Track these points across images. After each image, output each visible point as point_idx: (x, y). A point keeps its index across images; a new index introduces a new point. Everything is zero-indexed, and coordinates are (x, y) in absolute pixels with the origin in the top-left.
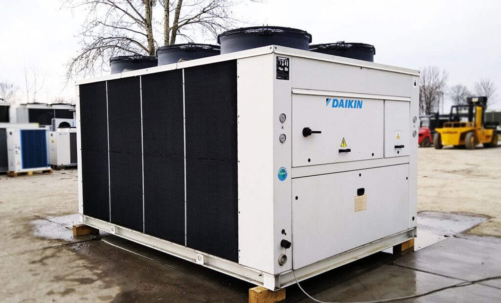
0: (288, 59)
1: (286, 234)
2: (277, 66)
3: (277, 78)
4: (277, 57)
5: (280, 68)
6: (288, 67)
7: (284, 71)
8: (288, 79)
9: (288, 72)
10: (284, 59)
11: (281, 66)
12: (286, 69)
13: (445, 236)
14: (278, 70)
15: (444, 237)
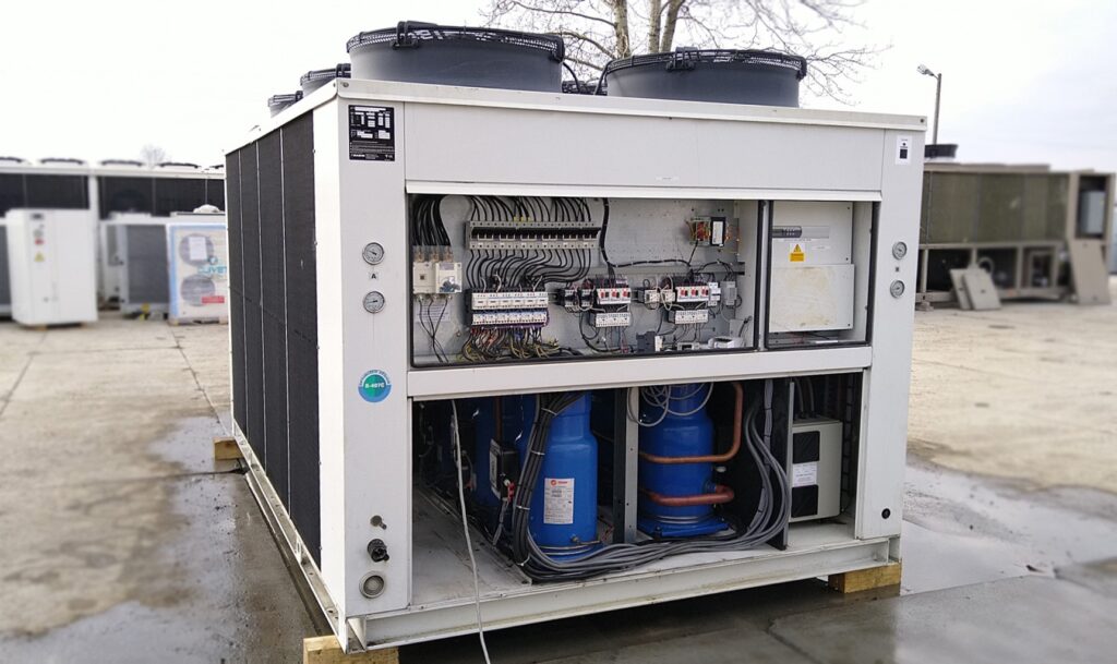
0: (391, 111)
1: (384, 527)
2: (351, 128)
3: (352, 158)
4: (350, 106)
5: (361, 134)
6: (391, 130)
7: (375, 139)
8: (393, 159)
9: (391, 142)
10: (377, 110)
11: (365, 128)
12: (383, 135)
13: (1030, 568)
14: (353, 138)
15: (1027, 569)
